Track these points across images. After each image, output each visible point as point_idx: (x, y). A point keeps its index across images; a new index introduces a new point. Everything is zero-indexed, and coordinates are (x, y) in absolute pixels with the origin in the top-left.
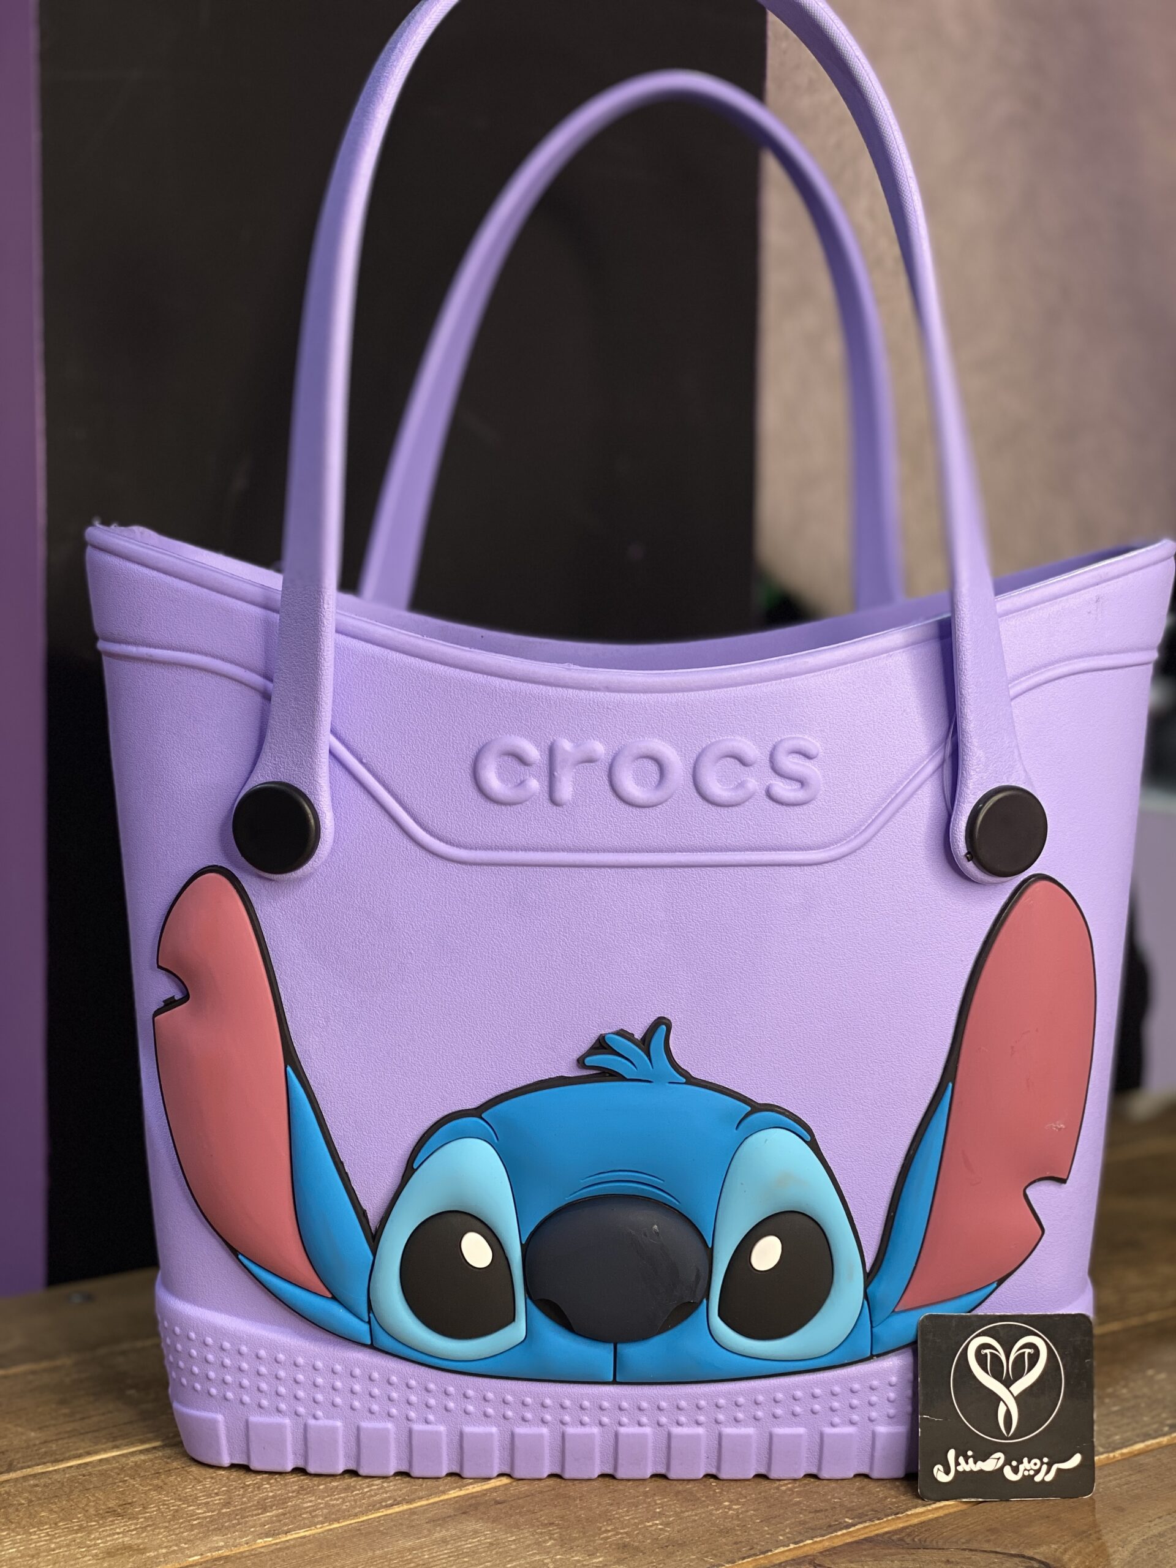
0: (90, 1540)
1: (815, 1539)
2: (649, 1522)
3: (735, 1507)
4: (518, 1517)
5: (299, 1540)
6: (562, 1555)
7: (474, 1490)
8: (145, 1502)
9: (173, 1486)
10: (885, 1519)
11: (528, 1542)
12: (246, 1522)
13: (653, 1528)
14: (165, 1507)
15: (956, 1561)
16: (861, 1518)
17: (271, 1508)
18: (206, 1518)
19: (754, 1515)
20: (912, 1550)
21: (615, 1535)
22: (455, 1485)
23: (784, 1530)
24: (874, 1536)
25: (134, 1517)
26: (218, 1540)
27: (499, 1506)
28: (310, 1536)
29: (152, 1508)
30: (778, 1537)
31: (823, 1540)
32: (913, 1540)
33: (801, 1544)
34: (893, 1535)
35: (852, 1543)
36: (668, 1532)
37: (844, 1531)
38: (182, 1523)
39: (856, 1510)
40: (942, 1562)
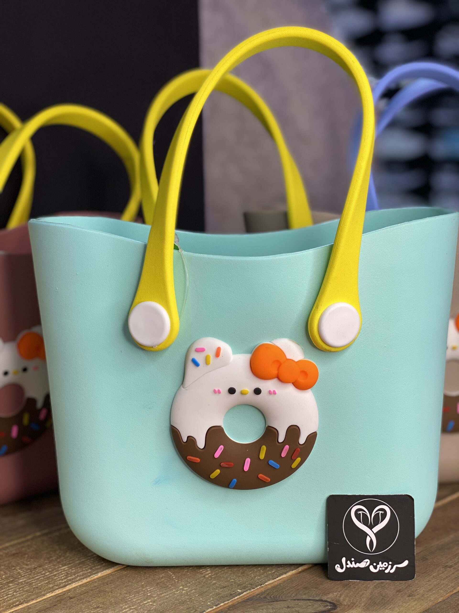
1: (225, 602)
2: (145, 601)
3: (185, 589)
4: (82, 605)
7: (59, 592)
10: (256, 588)
13: (148, 604)
15: (292, 607)
16: (245, 588)
19: (195, 592)
20: (271, 603)
21: (129, 610)
22: (49, 590)
23: (210, 599)
24: (252, 597)
27: (71, 599)
30: (207, 603)
31: (229, 602)
32: (272, 598)
33: (219, 606)
34: (261, 596)
37: (238, 597)
40: (285, 607)
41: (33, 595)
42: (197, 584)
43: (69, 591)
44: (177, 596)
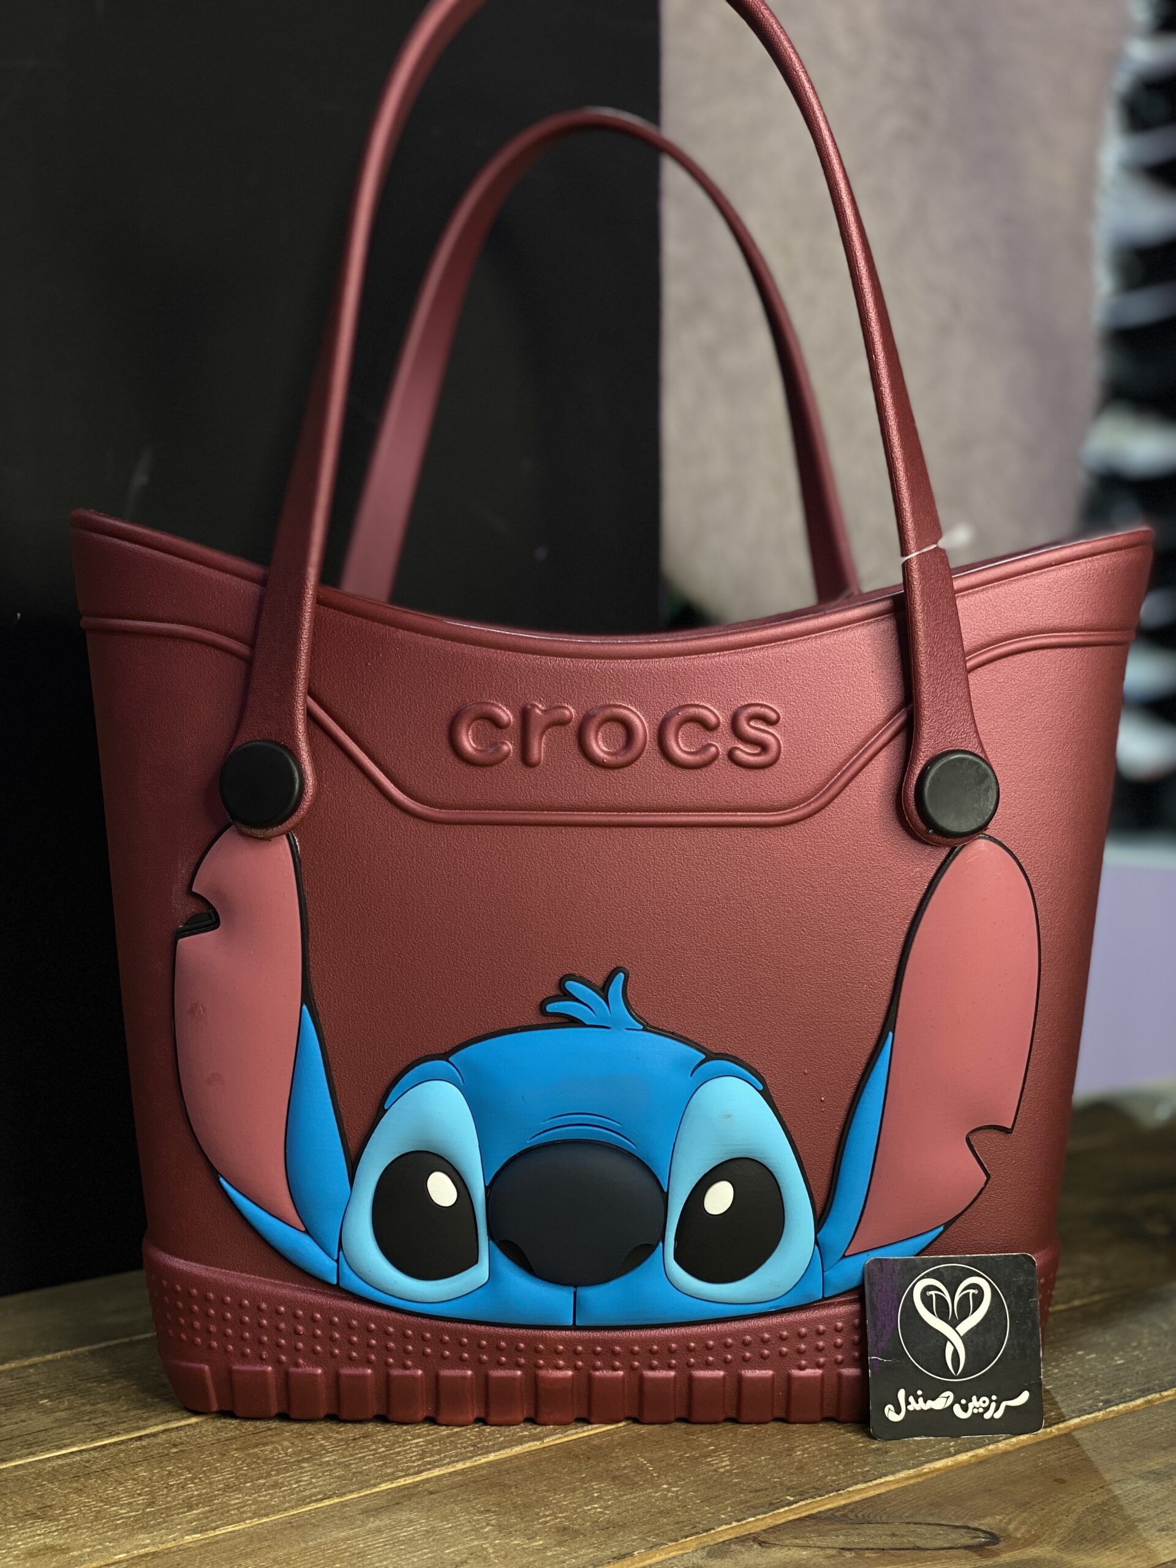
0: (11, 1542)
1: (758, 1517)
2: (587, 1506)
3: (675, 1489)
4: (453, 1505)
5: (228, 1534)
6: (500, 1540)
7: (407, 1482)
8: (65, 1504)
9: (93, 1488)
10: (827, 1496)
11: (467, 1529)
12: (172, 1521)
13: (592, 1512)
14: (87, 1508)
16: (802, 1495)
17: (197, 1505)
18: (130, 1517)
19: (693, 1496)
20: (856, 1525)
21: (553, 1519)
22: (386, 1479)
23: (726, 1509)
24: (817, 1513)
25: (54, 1519)
26: (144, 1538)
27: (433, 1496)
28: (239, 1530)
29: (73, 1510)
30: (719, 1516)
31: (766, 1518)
32: (856, 1516)
33: (744, 1522)
35: (795, 1520)
36: (607, 1514)
37: (786, 1508)
38: (105, 1523)
39: (796, 1488)
40: (887, 1535)
41: (352, 1485)
42: (699, 1483)
43: (428, 1480)
44: (656, 1500)
